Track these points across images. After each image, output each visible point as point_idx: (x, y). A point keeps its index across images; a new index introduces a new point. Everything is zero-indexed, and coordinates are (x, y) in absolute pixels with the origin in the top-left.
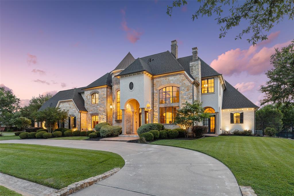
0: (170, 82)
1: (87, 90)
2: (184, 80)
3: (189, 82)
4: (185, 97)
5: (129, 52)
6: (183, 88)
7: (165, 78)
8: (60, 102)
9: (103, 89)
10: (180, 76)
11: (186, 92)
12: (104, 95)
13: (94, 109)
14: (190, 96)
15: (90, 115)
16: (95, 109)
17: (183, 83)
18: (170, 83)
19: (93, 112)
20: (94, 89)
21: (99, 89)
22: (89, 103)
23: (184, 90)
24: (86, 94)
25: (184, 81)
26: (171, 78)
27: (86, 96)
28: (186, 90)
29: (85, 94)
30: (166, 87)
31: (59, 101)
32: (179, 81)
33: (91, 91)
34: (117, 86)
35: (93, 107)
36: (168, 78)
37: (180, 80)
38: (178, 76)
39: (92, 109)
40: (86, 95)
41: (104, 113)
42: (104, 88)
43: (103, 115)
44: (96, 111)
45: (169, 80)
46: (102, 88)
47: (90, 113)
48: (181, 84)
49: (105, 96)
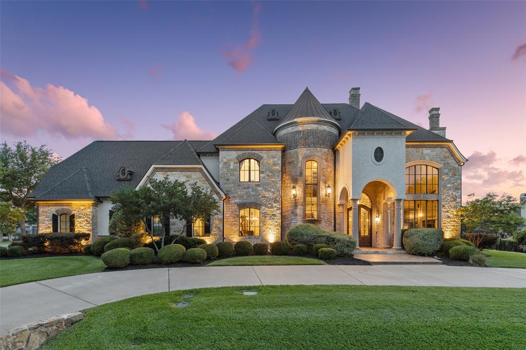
0: (425, 157)
1: (228, 150)
2: (448, 158)
3: (455, 162)
4: (449, 185)
5: (307, 88)
6: (446, 171)
7: (415, 149)
8: (156, 169)
9: (273, 153)
10: (441, 151)
11: (451, 177)
12: (274, 164)
13: (247, 193)
14: (458, 185)
15: (236, 207)
16: (252, 193)
17: (446, 162)
18: (425, 159)
19: (245, 201)
20: (247, 149)
21: (261, 150)
22: (233, 178)
23: (447, 174)
24: (225, 158)
25: (447, 160)
26: (426, 151)
27: (226, 163)
28: (451, 175)
29: (220, 157)
30: (415, 166)
31: (153, 166)
32: (440, 157)
33: (240, 153)
34: (308, 150)
35: (245, 189)
36: (420, 150)
37: (442, 157)
38: (438, 150)
39: (243, 193)
40: (225, 160)
41: (276, 205)
42: (276, 150)
43: (272, 207)
44: (252, 198)
45: (422, 153)
46: (270, 150)
47: (237, 201)
48: (443, 163)
49: (279, 168)
